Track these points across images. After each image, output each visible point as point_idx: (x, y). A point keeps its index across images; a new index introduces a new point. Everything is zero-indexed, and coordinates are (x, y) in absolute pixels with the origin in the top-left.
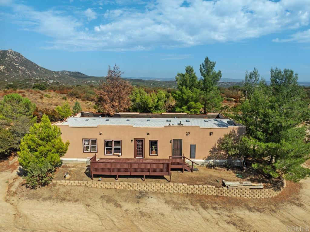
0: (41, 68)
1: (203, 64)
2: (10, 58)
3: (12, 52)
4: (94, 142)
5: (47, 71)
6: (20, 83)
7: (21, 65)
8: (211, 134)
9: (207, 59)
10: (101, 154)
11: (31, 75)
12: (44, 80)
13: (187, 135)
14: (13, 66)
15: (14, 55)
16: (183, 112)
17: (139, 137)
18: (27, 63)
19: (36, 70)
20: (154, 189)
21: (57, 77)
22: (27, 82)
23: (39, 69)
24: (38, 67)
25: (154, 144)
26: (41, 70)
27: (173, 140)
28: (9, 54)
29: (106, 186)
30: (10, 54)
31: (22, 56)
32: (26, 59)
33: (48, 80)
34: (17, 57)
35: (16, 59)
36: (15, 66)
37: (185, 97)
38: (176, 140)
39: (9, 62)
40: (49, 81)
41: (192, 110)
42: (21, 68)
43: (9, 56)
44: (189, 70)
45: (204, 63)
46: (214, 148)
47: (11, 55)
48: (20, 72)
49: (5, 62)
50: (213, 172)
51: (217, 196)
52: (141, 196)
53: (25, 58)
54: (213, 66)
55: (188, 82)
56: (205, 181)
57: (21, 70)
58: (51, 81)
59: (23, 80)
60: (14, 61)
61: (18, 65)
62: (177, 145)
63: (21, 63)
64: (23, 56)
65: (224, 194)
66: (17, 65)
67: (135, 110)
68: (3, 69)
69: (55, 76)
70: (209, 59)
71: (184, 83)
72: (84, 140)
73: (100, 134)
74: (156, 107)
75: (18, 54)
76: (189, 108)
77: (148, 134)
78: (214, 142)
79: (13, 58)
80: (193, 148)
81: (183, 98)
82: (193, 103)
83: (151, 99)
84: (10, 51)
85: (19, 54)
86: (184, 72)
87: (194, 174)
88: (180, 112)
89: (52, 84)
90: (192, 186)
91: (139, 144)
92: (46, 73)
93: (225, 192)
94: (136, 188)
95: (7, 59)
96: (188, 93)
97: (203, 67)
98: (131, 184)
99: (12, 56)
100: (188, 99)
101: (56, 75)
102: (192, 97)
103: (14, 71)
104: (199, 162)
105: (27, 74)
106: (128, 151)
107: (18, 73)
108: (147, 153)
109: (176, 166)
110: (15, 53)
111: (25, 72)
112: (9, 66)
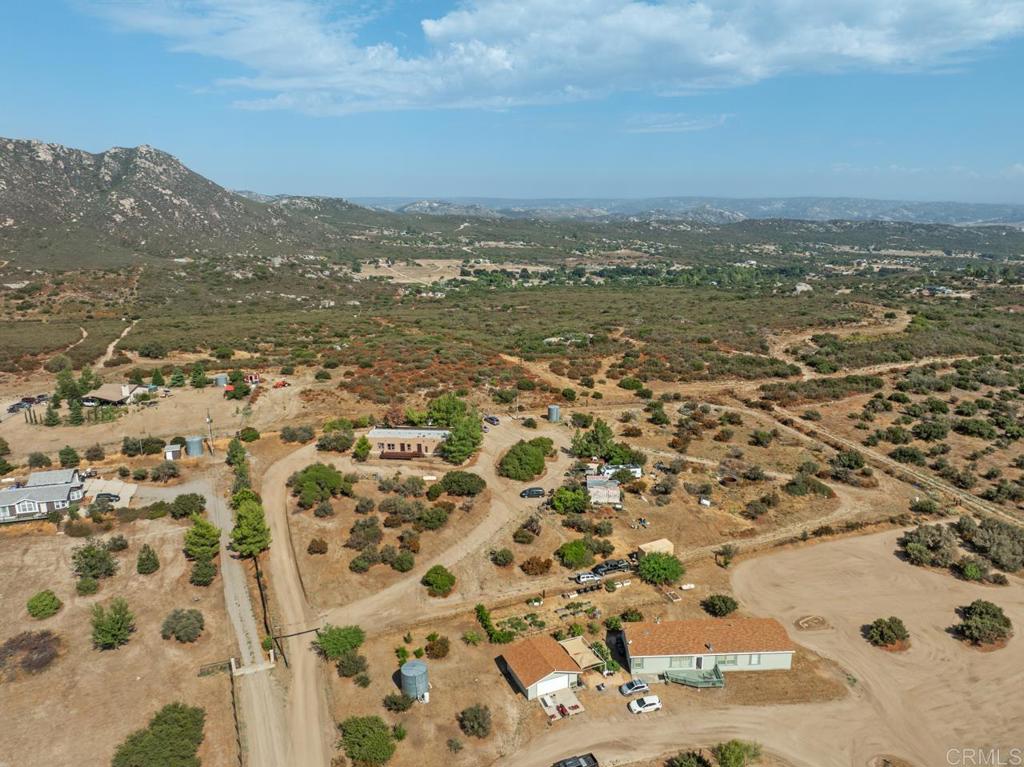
0: (234, 197)
2: (147, 171)
3: (150, 153)
4: (383, 444)
5: (250, 210)
7: (179, 190)
10: (386, 450)
11: (206, 222)
14: (157, 198)
15: (156, 163)
18: (193, 185)
19: (219, 205)
20: (407, 463)
21: (279, 225)
23: (226, 200)
24: (226, 194)
25: (409, 446)
26: (232, 203)
28: (143, 160)
29: (387, 462)
30: (146, 159)
31: (177, 162)
32: (191, 172)
34: (164, 166)
35: (161, 173)
36: (162, 195)
39: (144, 184)
42: (178, 203)
43: (143, 165)
47: (147, 162)
48: (177, 213)
49: (136, 187)
50: (432, 459)
52: (400, 465)
53: (187, 169)
56: (426, 461)
57: (179, 207)
60: (158, 179)
61: (170, 192)
62: (419, 446)
63: (177, 187)
64: (181, 161)
66: (167, 195)
67: (407, 425)
68: (132, 208)
69: (275, 222)
72: (379, 443)
73: (388, 438)
74: (420, 424)
75: (166, 159)
77: (410, 437)
78: (435, 445)
79: (154, 172)
82: (440, 421)
84: (144, 150)
85: (170, 156)
87: (423, 459)
89: (279, 269)
90: (420, 463)
91: (402, 446)
92: (246, 212)
93: (433, 465)
95: (139, 176)
98: (398, 461)
99: (152, 165)
101: (276, 219)
103: (161, 214)
104: (430, 453)
105: (194, 219)
106: (398, 449)
107: (170, 218)
108: (406, 448)
109: (418, 455)
110: (158, 155)
111: (189, 215)
112: (146, 196)
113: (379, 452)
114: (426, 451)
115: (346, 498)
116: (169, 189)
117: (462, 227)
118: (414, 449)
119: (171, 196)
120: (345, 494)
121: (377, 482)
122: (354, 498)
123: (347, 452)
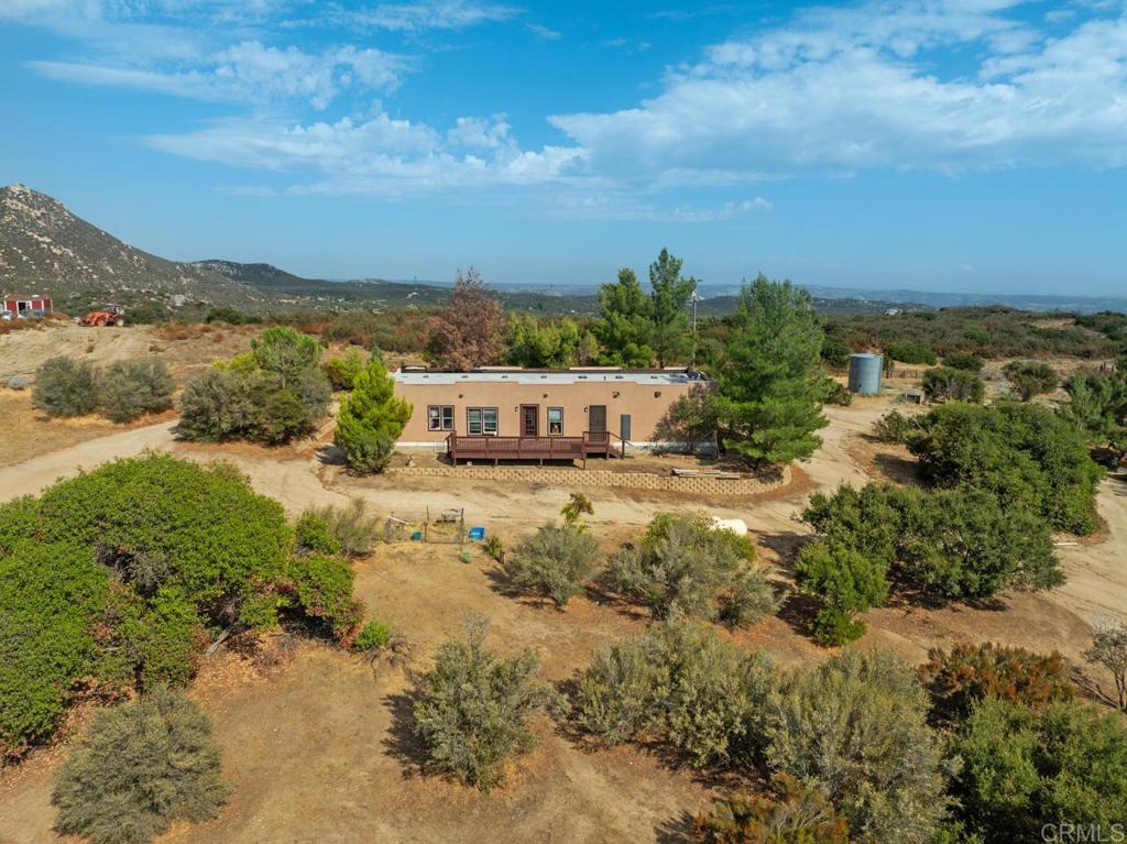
0: (132, 252)
1: (656, 264)
2: (19, 214)
3: (25, 194)
4: (448, 411)
5: (154, 265)
6: (69, 307)
7: (59, 239)
8: (657, 395)
9: (664, 252)
10: (463, 435)
11: (95, 277)
12: (153, 296)
13: (615, 397)
14: (32, 247)
15: (32, 206)
16: (613, 365)
17: (530, 401)
18: (77, 233)
19: (114, 259)
20: (558, 479)
21: (189, 283)
22: (93, 303)
23: (122, 253)
24: (123, 247)
26: (130, 257)
27: (591, 407)
28: (15, 201)
29: (479, 474)
30: (20, 200)
31: (61, 207)
32: (78, 220)
33: (168, 294)
34: (43, 210)
35: (38, 218)
36: (38, 243)
37: (618, 334)
38: (595, 407)
39: (14, 229)
40: (169, 298)
41: (633, 361)
42: (59, 252)
43: (14, 207)
44: (627, 278)
45: (658, 262)
46: (665, 419)
47: (20, 204)
48: (56, 265)
50: (660, 461)
51: (662, 490)
53: (74, 217)
54: (678, 268)
55: (624, 303)
56: (643, 469)
57: (60, 258)
58: (179, 300)
59: (78, 295)
60: (33, 224)
61: (48, 240)
62: (597, 414)
63: (58, 235)
64: (65, 206)
65: (673, 488)
66: (44, 243)
67: (513, 362)
69: (185, 281)
70: (669, 253)
71: (615, 305)
72: (432, 408)
73: (461, 396)
74: (558, 356)
75: (48, 203)
76: (627, 357)
77: (545, 396)
78: (662, 409)
79: (28, 216)
80: (625, 421)
81: (613, 336)
82: (633, 346)
83: (547, 338)
84: (16, 189)
85: (51, 200)
86: (616, 281)
87: (626, 462)
88: (608, 365)
89: (180, 309)
90: (621, 475)
91: (529, 415)
92: (148, 269)
93: (675, 483)
94: (528, 478)
95: (7, 219)
96: (624, 325)
97: (657, 269)
98: (520, 471)
99: (26, 207)
100: (623, 337)
101: (186, 277)
102: (632, 335)
103: (35, 264)
104: (638, 445)
105: (80, 272)
106: (510, 427)
107: (48, 270)
108: (543, 430)
109: (596, 448)
110: (35, 196)
111: (73, 267)
112: (15, 244)
113: (438, 443)
114: (625, 436)
115: (312, 652)
116: (49, 237)
117: (410, 296)
118: (576, 427)
119: (49, 244)
120: (305, 621)
121: (472, 551)
122: (367, 647)
123: (304, 445)
